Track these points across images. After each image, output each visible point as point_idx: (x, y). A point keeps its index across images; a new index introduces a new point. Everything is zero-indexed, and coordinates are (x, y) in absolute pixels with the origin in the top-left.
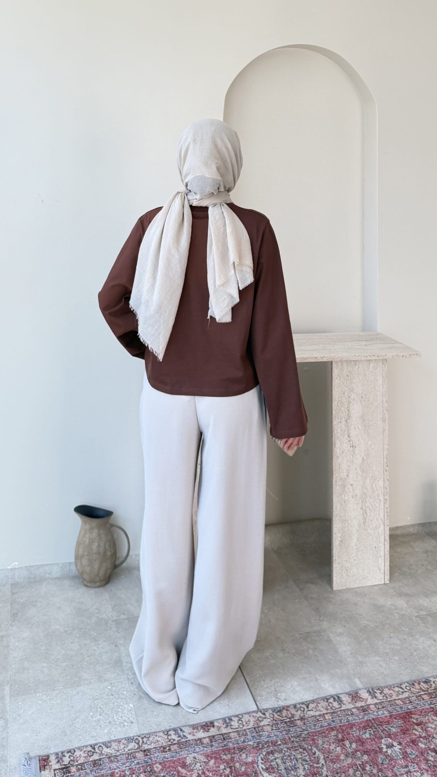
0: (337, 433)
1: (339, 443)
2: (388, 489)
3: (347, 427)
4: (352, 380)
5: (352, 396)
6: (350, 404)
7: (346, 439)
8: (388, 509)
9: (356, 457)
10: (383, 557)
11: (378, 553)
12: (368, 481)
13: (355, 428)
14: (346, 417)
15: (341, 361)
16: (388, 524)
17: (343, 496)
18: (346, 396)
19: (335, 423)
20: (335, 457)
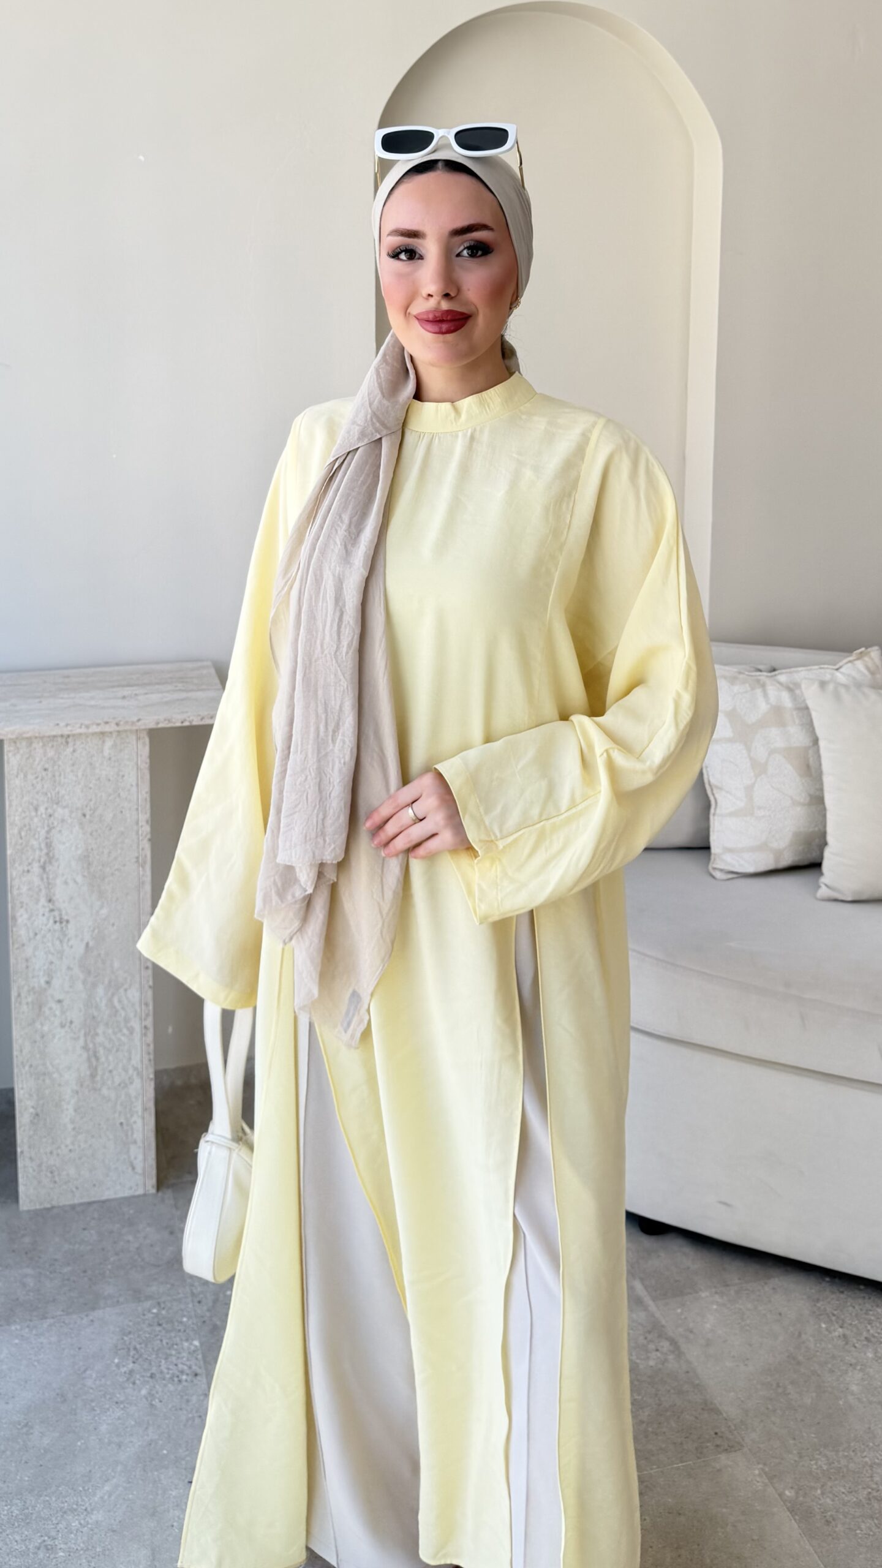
0: (20, 894)
1: (25, 916)
2: (151, 1007)
3: (45, 880)
4: (57, 778)
5: (56, 815)
6: (53, 831)
7: (44, 906)
8: (152, 1047)
9: (71, 943)
10: (140, 1144)
11: (127, 1135)
12: (100, 991)
13: (66, 883)
14: (42, 860)
15: (24, 739)
16: (152, 1076)
17: (38, 1025)
18: (42, 814)
19: (14, 874)
20: (16, 946)
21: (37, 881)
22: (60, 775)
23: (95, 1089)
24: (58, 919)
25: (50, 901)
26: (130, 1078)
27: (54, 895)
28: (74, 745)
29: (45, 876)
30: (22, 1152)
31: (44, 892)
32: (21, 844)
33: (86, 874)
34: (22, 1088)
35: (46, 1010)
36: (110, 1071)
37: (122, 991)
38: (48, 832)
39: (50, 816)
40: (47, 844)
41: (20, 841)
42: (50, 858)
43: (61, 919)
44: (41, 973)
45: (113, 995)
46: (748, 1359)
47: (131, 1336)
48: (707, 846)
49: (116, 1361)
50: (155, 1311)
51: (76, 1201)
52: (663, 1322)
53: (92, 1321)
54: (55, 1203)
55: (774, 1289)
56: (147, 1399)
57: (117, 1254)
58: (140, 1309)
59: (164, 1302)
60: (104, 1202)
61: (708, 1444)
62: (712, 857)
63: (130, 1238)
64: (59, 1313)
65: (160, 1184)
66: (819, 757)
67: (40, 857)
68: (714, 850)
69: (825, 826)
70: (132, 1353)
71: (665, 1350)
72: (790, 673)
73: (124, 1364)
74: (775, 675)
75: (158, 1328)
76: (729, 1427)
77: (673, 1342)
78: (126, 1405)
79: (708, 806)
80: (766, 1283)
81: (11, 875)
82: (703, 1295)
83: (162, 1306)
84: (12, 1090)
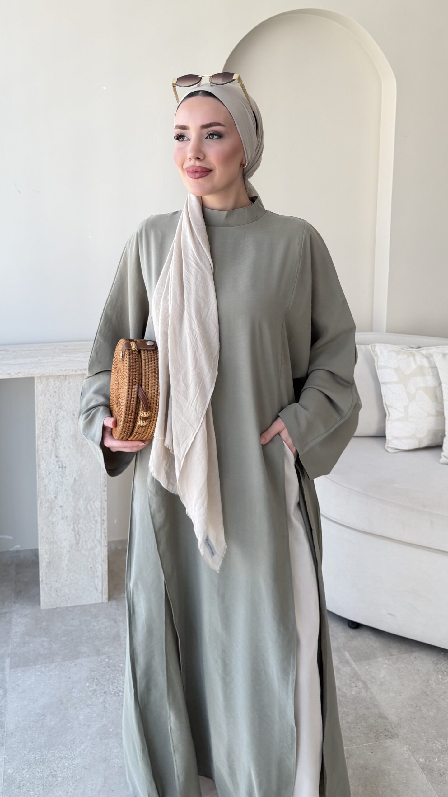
0: (42, 453)
1: (45, 464)
2: (106, 510)
3: (55, 447)
4: (61, 397)
5: (60, 414)
6: (59, 422)
7: (54, 460)
8: (106, 530)
9: (67, 478)
10: (100, 577)
11: (94, 573)
12: (81, 502)
13: (65, 448)
14: (53, 436)
15: (45, 377)
16: (106, 544)
17: (50, 518)
18: (53, 414)
19: (39, 443)
20: (40, 479)
21: (50, 447)
22: (62, 395)
23: (78, 550)
24: (61, 466)
25: (57, 457)
26: (95, 545)
27: (59, 454)
28: (69, 380)
29: (54, 445)
30: (42, 581)
31: (54, 452)
32: (43, 429)
33: (74, 444)
34: (42, 549)
35: (54, 511)
36: (86, 542)
37: (92, 502)
38: (56, 423)
39: (57, 415)
40: (55, 429)
41: (42, 427)
42: (57, 436)
43: (62, 466)
44: (52, 493)
45: (87, 503)
46: (402, 692)
47: (95, 672)
48: (384, 436)
49: (88, 684)
50: (107, 660)
51: (69, 605)
52: (360, 673)
53: (76, 664)
54: (58, 606)
55: (415, 657)
56: (102, 703)
57: (88, 632)
58: (99, 659)
59: (111, 656)
60: (82, 606)
61: (381, 735)
62: (387, 441)
63: (95, 624)
64: (60, 660)
65: (110, 598)
66: (442, 392)
67: (52, 435)
68: (387, 438)
69: (444, 427)
70: (95, 680)
71: (360, 686)
72: (428, 349)
73: (91, 686)
74: (420, 350)
75: (109, 669)
76: (392, 726)
77: (364, 683)
78: (93, 707)
79: (384, 416)
80: (411, 655)
81: (38, 444)
82: (380, 660)
83: (111, 658)
84: (37, 550)
